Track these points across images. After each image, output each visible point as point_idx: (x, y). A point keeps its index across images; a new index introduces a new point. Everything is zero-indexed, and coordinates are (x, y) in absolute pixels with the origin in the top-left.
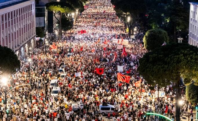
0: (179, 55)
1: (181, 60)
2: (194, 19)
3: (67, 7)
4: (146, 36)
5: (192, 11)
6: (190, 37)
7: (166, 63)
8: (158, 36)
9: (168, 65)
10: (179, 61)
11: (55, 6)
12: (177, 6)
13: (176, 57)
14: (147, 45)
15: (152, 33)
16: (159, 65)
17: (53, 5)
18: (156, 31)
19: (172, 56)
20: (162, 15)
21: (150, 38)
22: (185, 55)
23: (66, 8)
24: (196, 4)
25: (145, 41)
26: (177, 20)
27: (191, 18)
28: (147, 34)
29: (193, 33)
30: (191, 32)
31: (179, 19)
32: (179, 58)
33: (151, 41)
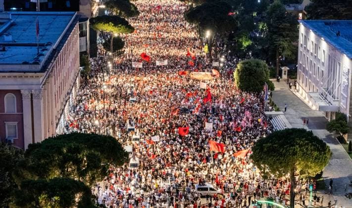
0: (294, 146)
1: (296, 152)
2: (305, 46)
3: (122, 25)
4: (238, 70)
5: (302, 34)
6: (299, 70)
7: (281, 155)
8: (256, 71)
9: (284, 157)
10: (295, 154)
11: (106, 25)
12: (281, 22)
13: (292, 149)
14: (239, 83)
15: (247, 65)
16: (274, 156)
17: (101, 23)
18: (252, 63)
19: (288, 147)
20: (254, 15)
21: (245, 73)
22: (300, 146)
23: (121, 27)
24: (308, 26)
25: (237, 77)
26: (282, 42)
27: (301, 43)
28: (239, 66)
29: (304, 66)
30: (301, 62)
31: (283, 41)
32: (294, 149)
33: (245, 77)
